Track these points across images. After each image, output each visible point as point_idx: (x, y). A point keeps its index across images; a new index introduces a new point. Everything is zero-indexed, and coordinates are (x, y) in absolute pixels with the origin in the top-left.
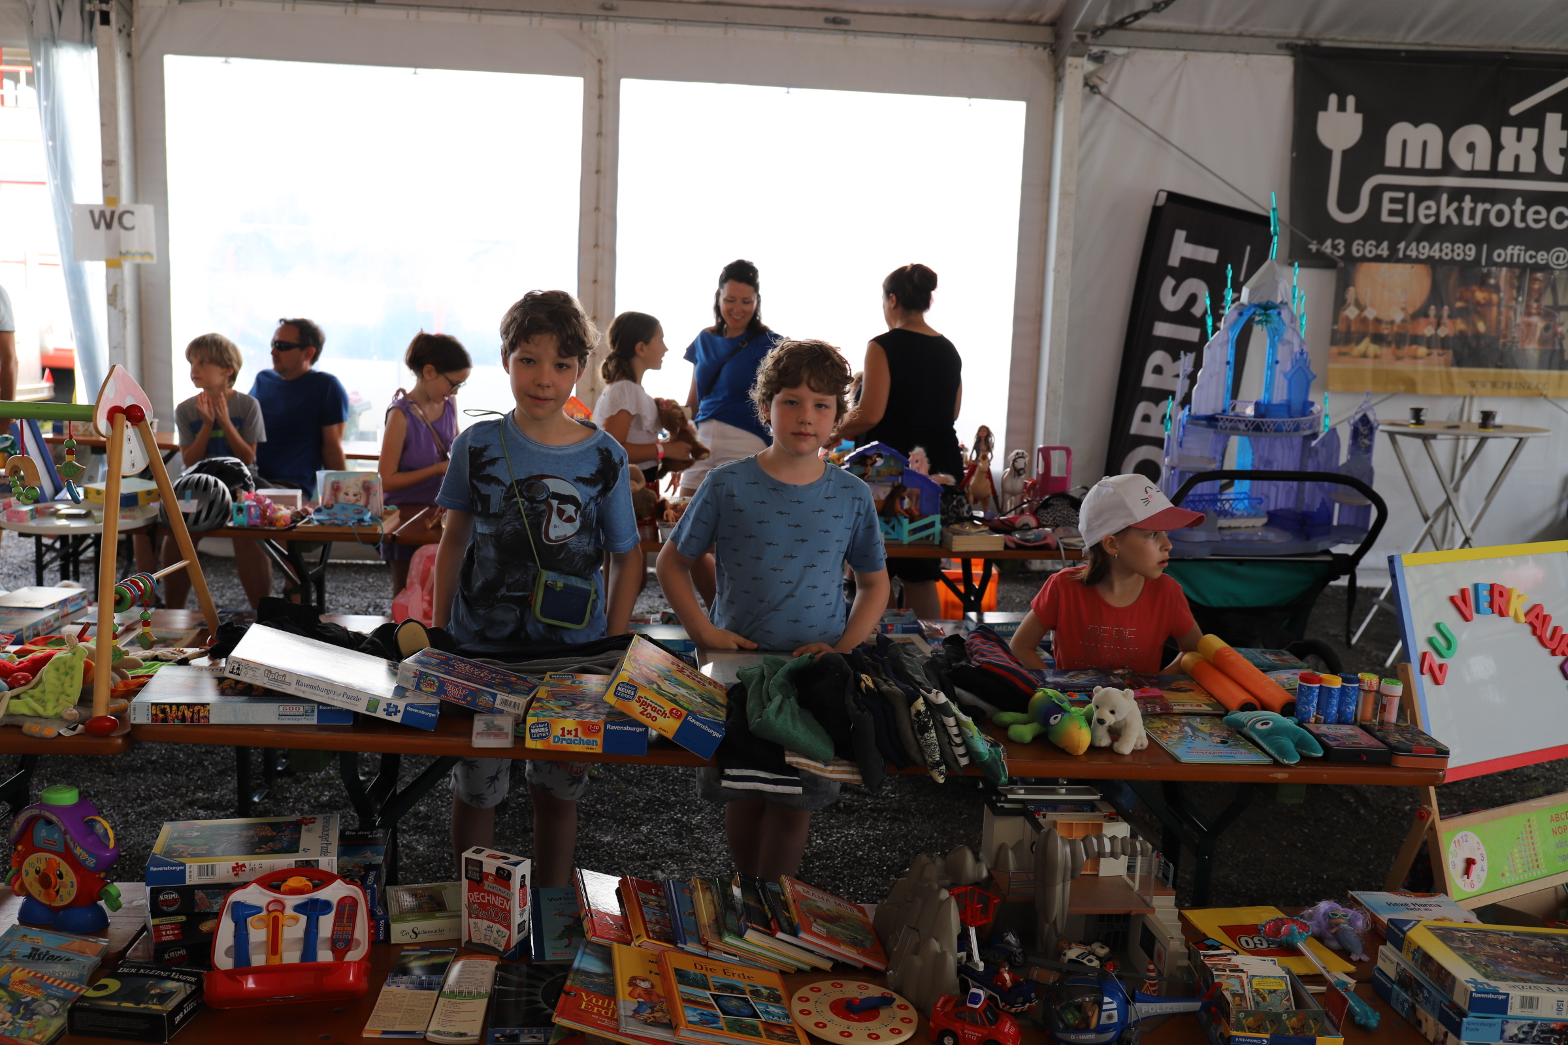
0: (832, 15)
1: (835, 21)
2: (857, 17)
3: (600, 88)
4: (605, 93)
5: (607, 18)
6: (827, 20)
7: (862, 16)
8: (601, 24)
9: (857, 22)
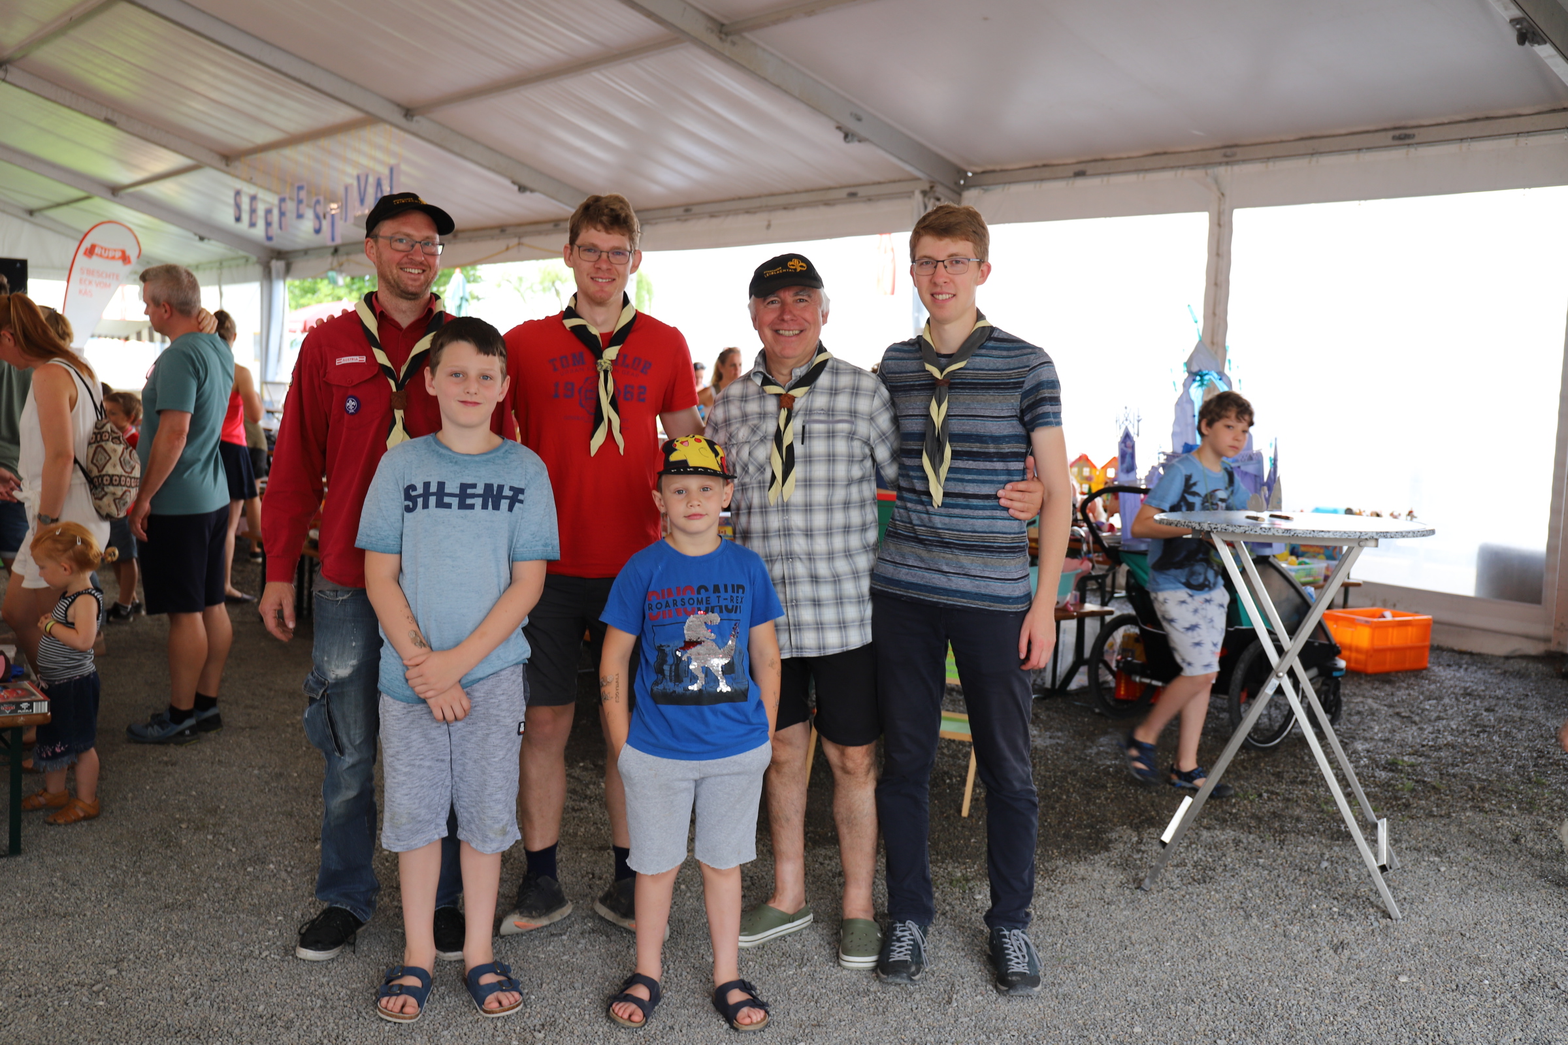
0: (1397, 133)
1: (1400, 138)
2: (1422, 130)
3: (1219, 219)
4: (1222, 223)
5: (1227, 163)
6: (1394, 138)
7: (1425, 129)
8: (1222, 170)
9: (1421, 135)
